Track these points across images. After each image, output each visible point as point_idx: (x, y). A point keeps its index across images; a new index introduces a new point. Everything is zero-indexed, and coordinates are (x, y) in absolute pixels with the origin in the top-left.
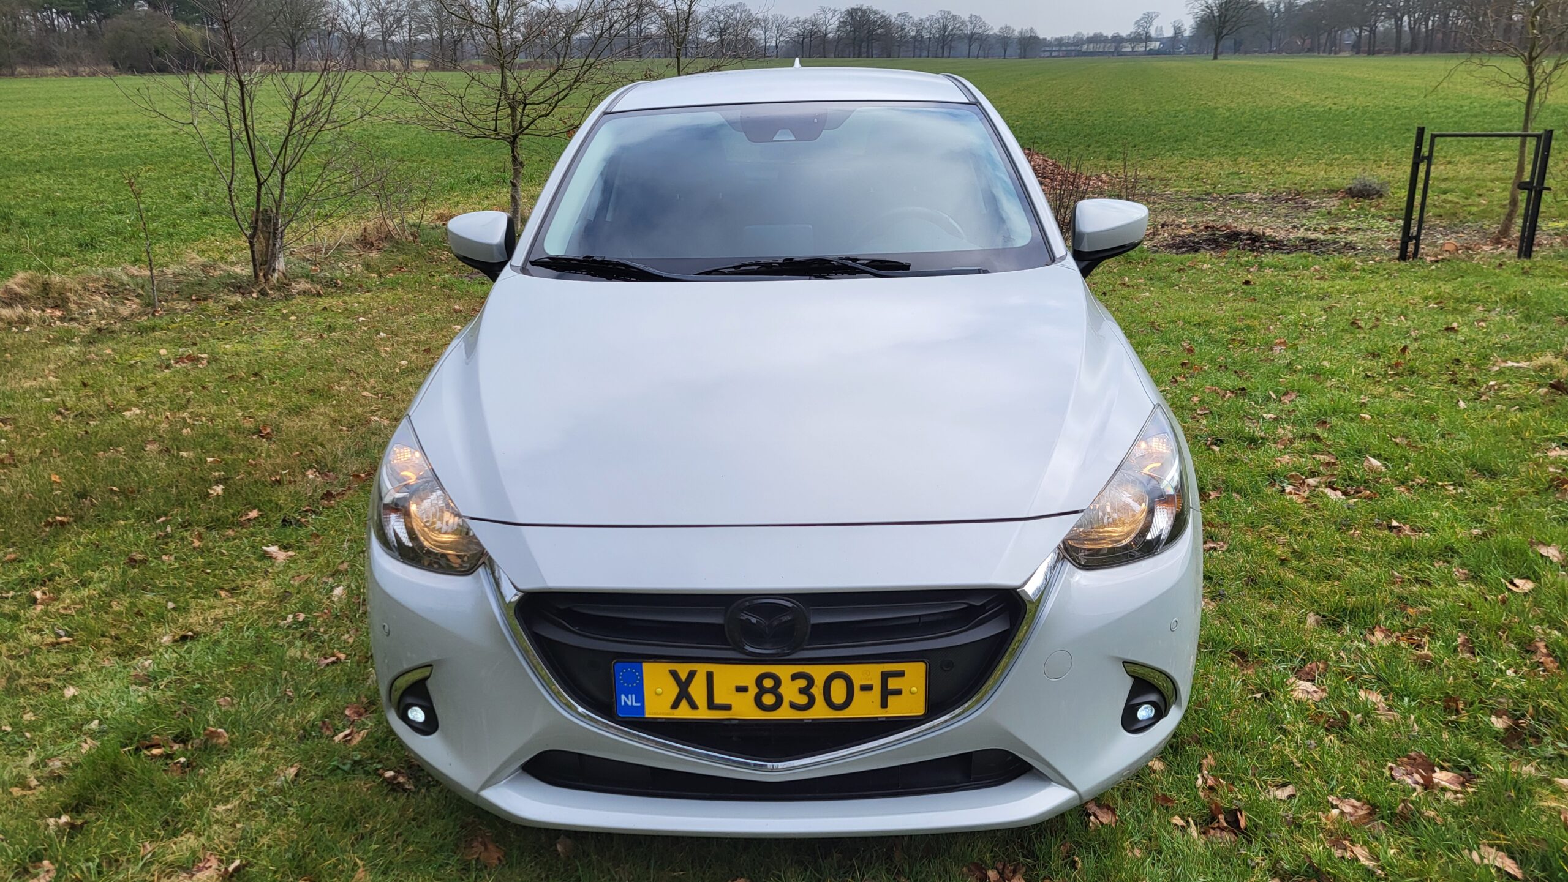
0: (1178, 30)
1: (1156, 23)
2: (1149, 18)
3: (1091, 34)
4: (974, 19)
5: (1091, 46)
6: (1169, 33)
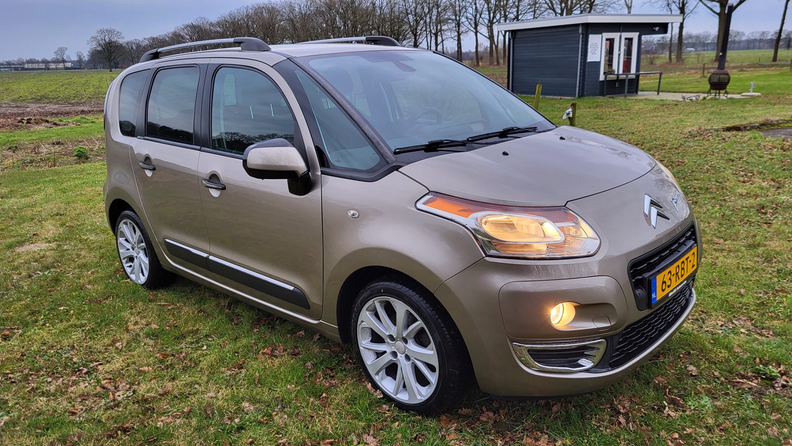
0: (80, 58)
1: (67, 53)
2: (62, 50)
3: (28, 59)
5: (30, 65)
6: (75, 58)
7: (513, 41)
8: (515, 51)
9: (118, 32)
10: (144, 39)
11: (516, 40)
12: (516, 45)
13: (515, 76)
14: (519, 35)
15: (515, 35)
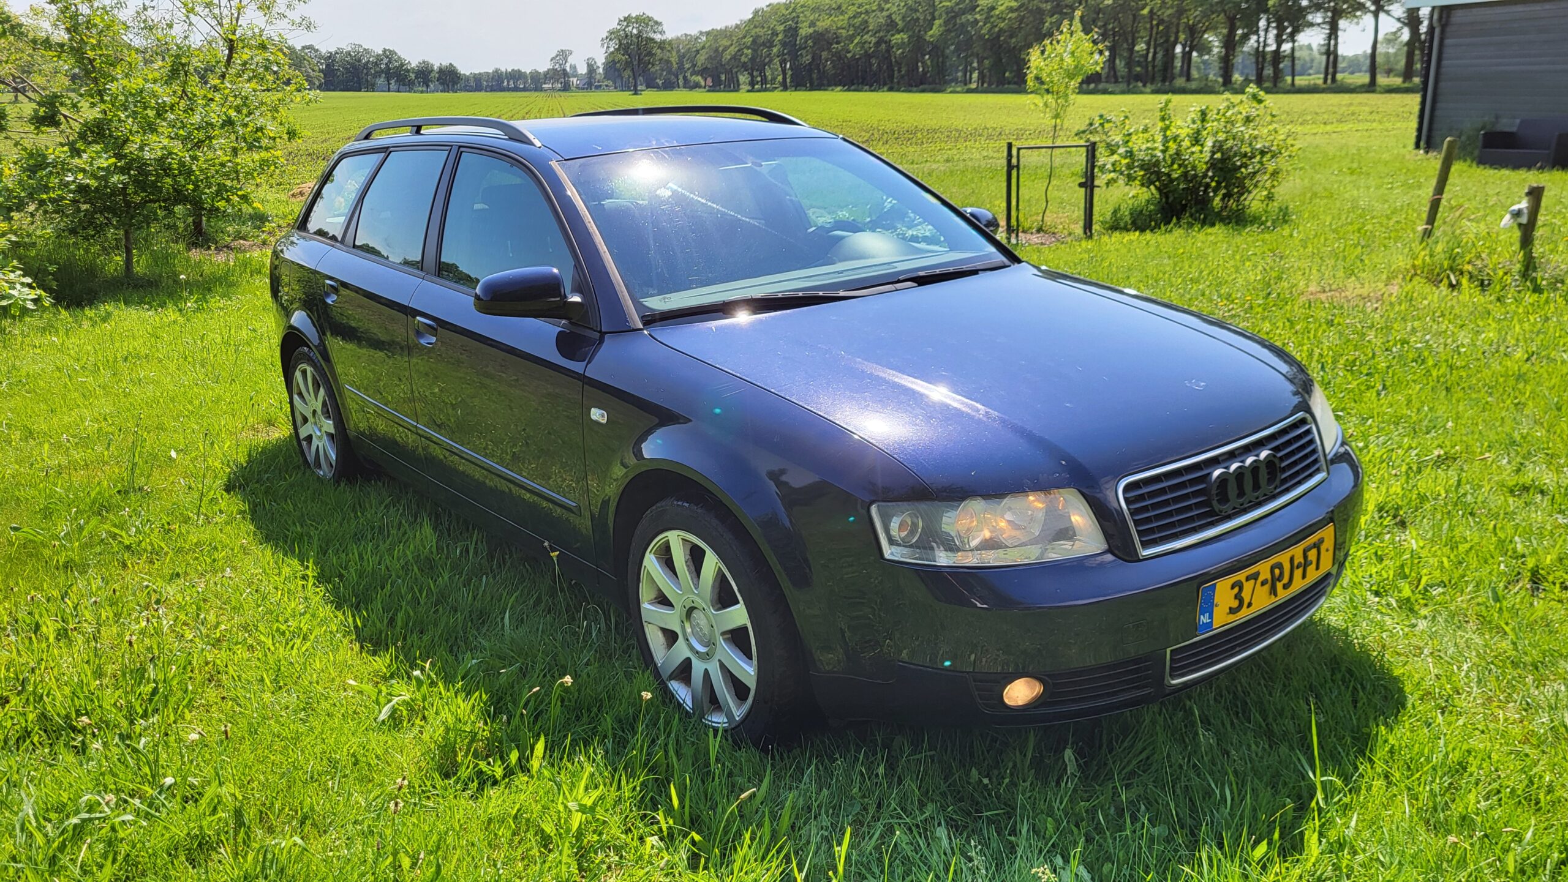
0: (591, 69)
1: (571, 60)
2: (564, 55)
3: (509, 70)
4: (389, 54)
5: (511, 80)
6: (583, 70)
7: (1443, 32)
8: (1445, 55)
9: (656, 23)
10: (701, 33)
11: (1448, 29)
12: (1447, 42)
13: (1438, 113)
14: (1457, 17)
15: (1448, 17)
